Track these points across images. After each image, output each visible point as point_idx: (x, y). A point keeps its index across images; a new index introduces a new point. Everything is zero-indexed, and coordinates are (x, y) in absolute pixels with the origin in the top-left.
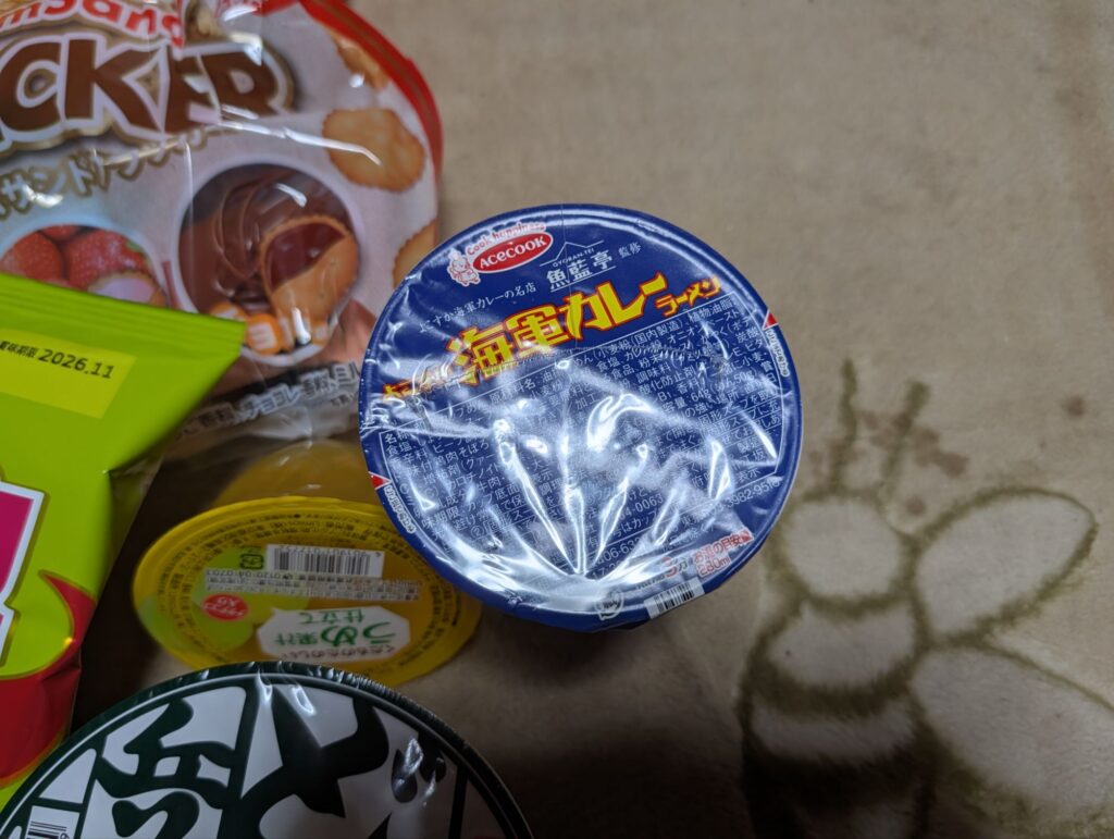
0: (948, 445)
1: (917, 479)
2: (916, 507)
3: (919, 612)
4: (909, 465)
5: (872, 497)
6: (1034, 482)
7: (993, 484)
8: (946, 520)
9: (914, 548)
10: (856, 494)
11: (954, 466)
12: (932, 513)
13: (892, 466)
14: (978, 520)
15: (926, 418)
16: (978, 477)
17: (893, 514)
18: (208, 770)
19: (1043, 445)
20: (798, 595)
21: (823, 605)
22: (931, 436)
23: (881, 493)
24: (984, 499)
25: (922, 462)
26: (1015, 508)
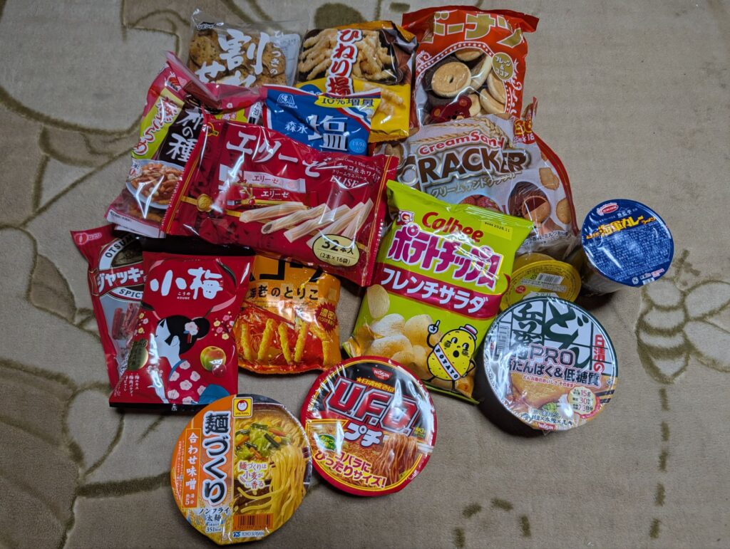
0: (694, 267)
1: (685, 276)
2: (685, 284)
3: (685, 311)
4: (683, 272)
5: (671, 280)
6: (720, 279)
7: (708, 279)
8: (694, 288)
9: (684, 295)
10: (668, 279)
11: (696, 273)
12: (690, 285)
13: (678, 272)
14: (703, 287)
15: (688, 260)
16: (703, 277)
17: (678, 285)
18: (537, 317)
19: (722, 269)
20: (651, 305)
21: (658, 307)
22: (690, 265)
23: (675, 280)
24: (704, 283)
25: (687, 272)
26: (713, 285)
